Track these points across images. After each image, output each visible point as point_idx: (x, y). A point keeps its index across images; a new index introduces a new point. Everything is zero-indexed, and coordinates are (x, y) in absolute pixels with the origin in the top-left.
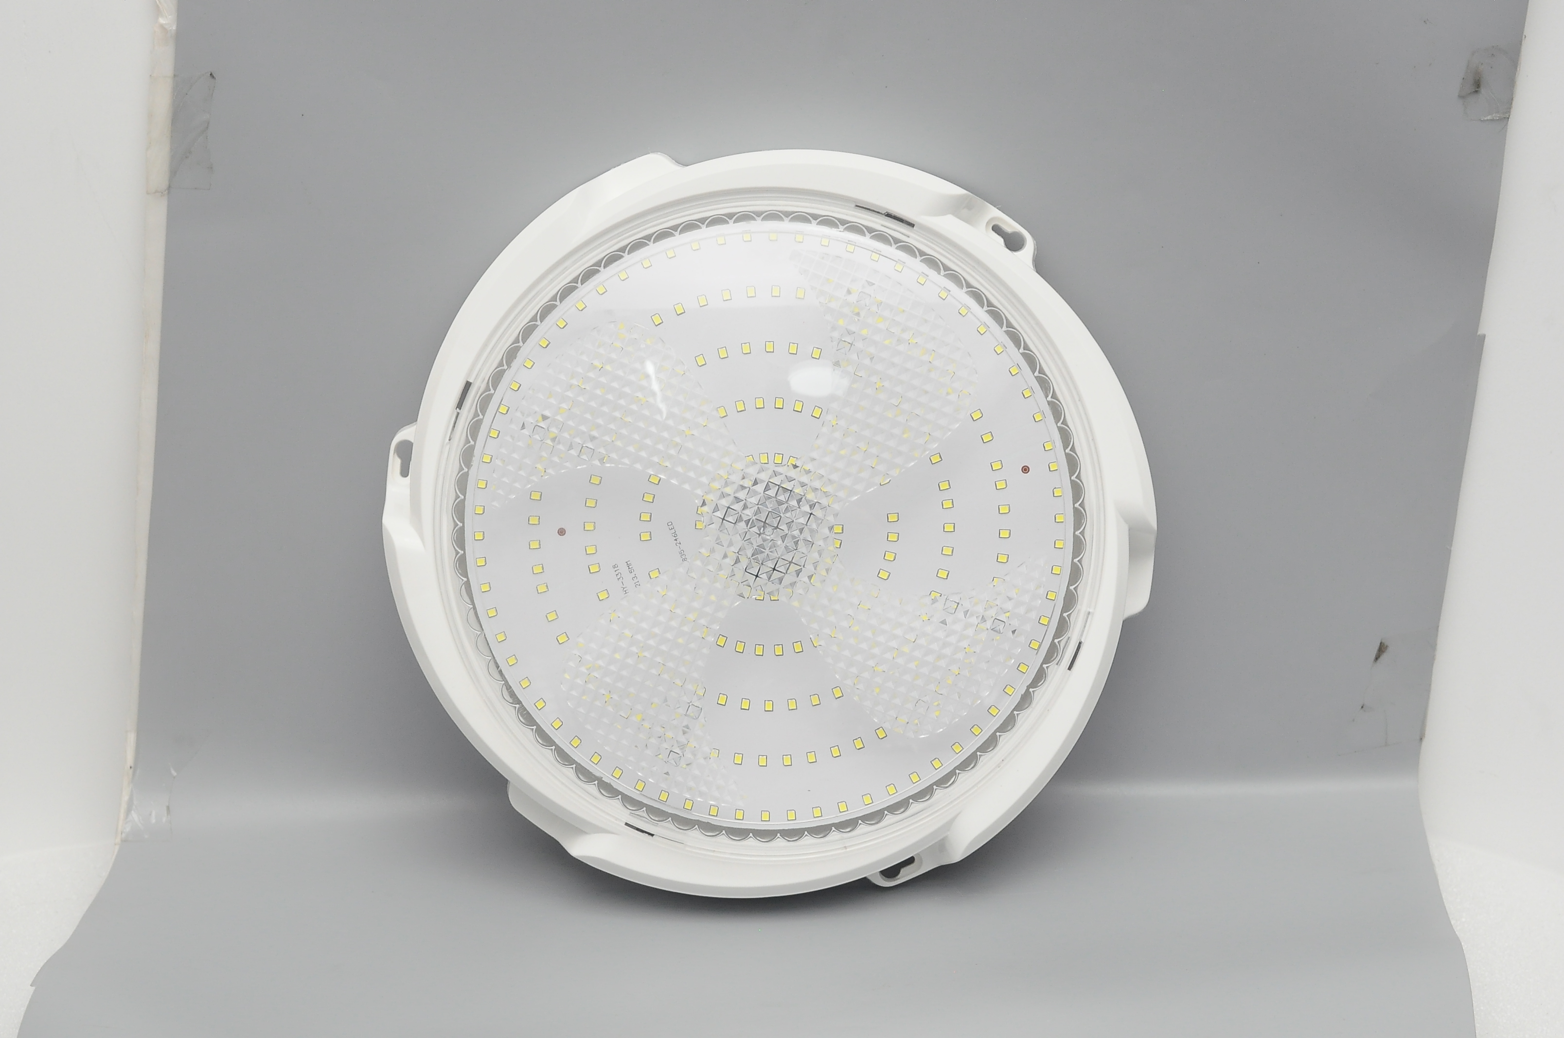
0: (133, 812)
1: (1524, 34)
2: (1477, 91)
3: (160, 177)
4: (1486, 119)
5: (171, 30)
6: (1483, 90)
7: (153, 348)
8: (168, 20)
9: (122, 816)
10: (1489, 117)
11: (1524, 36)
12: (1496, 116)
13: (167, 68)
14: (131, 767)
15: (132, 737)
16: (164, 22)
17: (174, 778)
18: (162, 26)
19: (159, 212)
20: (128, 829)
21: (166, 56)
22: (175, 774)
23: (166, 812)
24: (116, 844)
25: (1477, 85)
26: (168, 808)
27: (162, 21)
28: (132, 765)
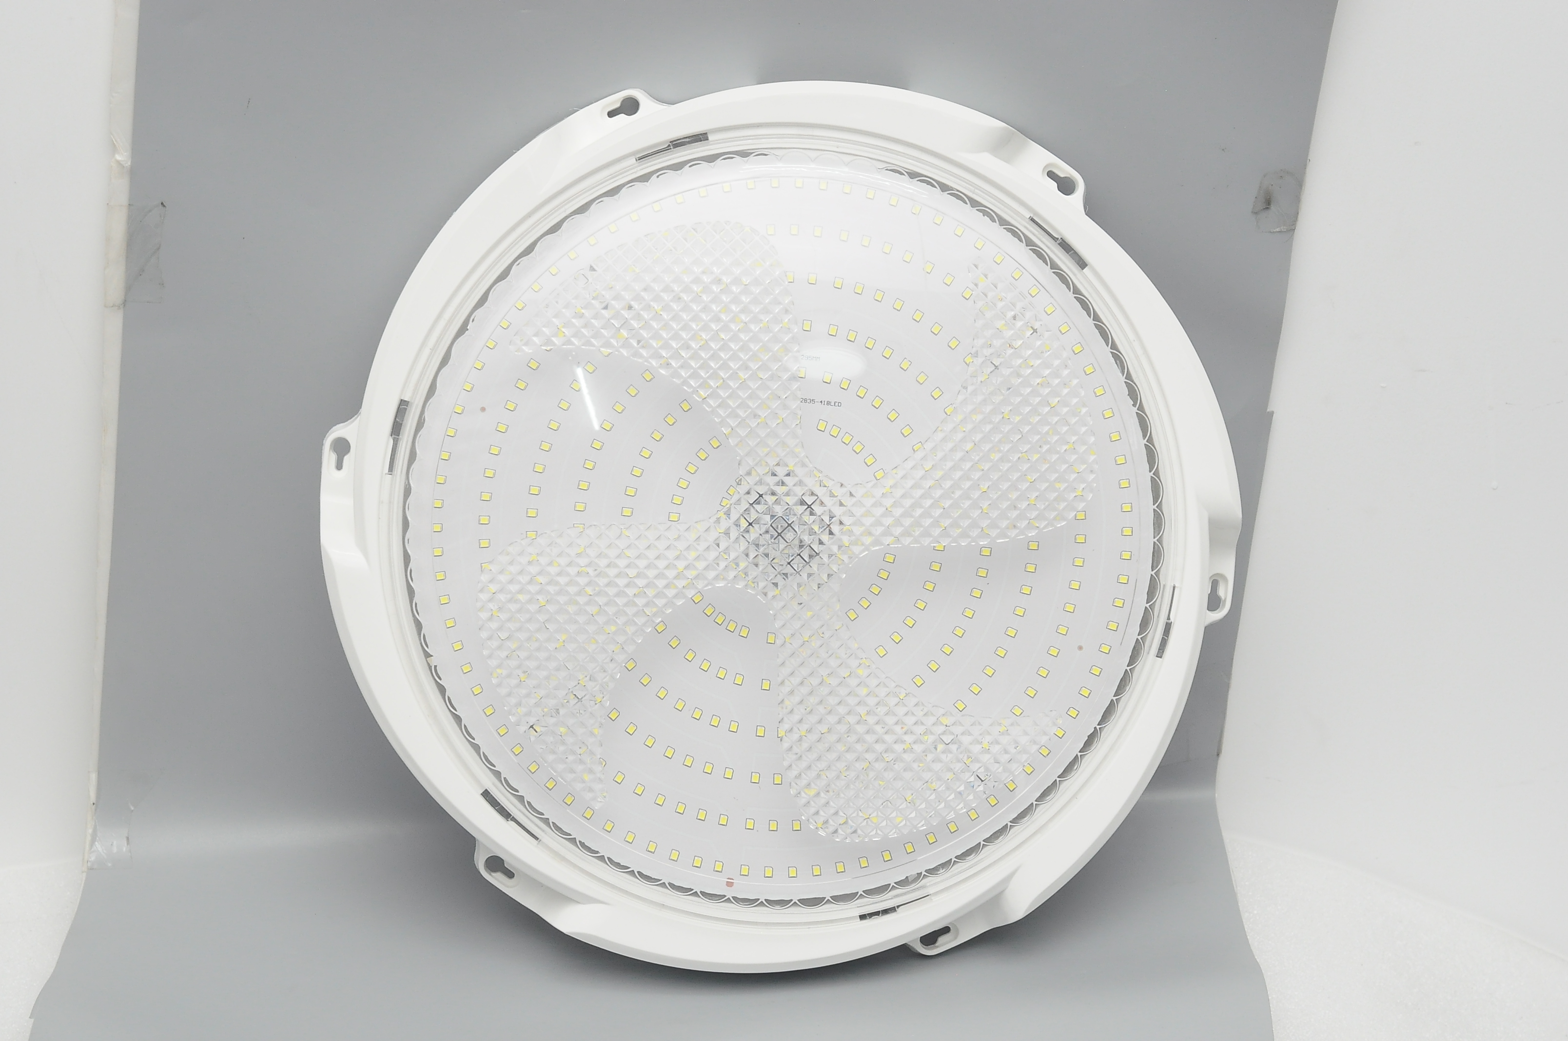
0: (96, 843)
1: (1309, 158)
2: (1267, 208)
3: (116, 291)
4: (1275, 230)
5: (127, 167)
6: (1272, 207)
7: (111, 440)
8: (123, 157)
9: (87, 847)
10: (1278, 230)
11: (1308, 161)
12: (1284, 228)
13: (123, 198)
14: (94, 804)
15: (94, 777)
16: (120, 159)
17: (132, 811)
18: (118, 162)
19: (115, 323)
20: (93, 859)
21: (122, 188)
22: (132, 808)
23: (126, 842)
24: (83, 872)
25: (1268, 203)
26: (128, 838)
27: (118, 157)
28: (95, 802)
